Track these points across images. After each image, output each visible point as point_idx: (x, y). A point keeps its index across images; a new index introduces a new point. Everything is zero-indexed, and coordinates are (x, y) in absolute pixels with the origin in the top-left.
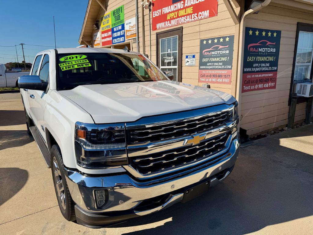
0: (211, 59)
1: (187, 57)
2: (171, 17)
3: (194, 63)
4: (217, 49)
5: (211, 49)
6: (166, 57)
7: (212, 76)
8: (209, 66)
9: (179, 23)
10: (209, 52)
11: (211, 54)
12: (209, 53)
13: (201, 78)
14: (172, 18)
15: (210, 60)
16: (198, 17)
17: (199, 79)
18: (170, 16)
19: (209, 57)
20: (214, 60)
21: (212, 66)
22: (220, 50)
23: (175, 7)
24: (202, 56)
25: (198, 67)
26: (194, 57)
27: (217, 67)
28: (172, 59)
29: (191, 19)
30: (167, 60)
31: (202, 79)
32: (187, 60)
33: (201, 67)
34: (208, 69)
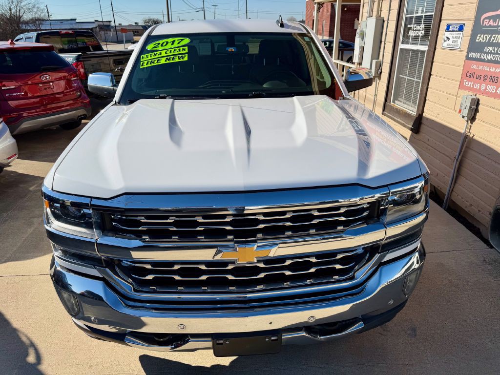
0: (494, 37)
3: (459, 43)
6: (412, 26)
7: (489, 78)
8: (488, 53)
10: (495, 18)
11: (496, 25)
12: (494, 21)
13: (465, 80)
15: (492, 38)
17: (461, 83)
19: (492, 32)
21: (494, 54)
24: (478, 28)
25: (465, 53)
28: (421, 29)
30: (412, 32)
31: (467, 83)
32: (447, 34)
33: (472, 55)
34: (483, 60)
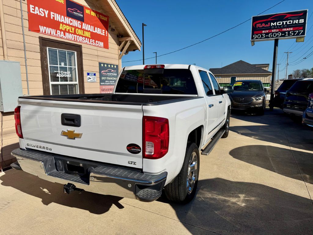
0: (107, 78)
1: (88, 74)
2: (66, 29)
3: (95, 80)
4: (110, 72)
5: (106, 71)
7: (109, 90)
9: (77, 40)
10: (106, 72)
11: (107, 74)
13: (102, 92)
14: (67, 31)
16: (95, 43)
18: (64, 28)
20: (109, 79)
21: (109, 83)
22: (112, 73)
23: (71, 22)
24: (101, 75)
25: (99, 84)
26: (95, 75)
27: (111, 84)
28: (68, 73)
29: (90, 42)
32: (89, 76)
33: (101, 84)
34: (106, 85)
